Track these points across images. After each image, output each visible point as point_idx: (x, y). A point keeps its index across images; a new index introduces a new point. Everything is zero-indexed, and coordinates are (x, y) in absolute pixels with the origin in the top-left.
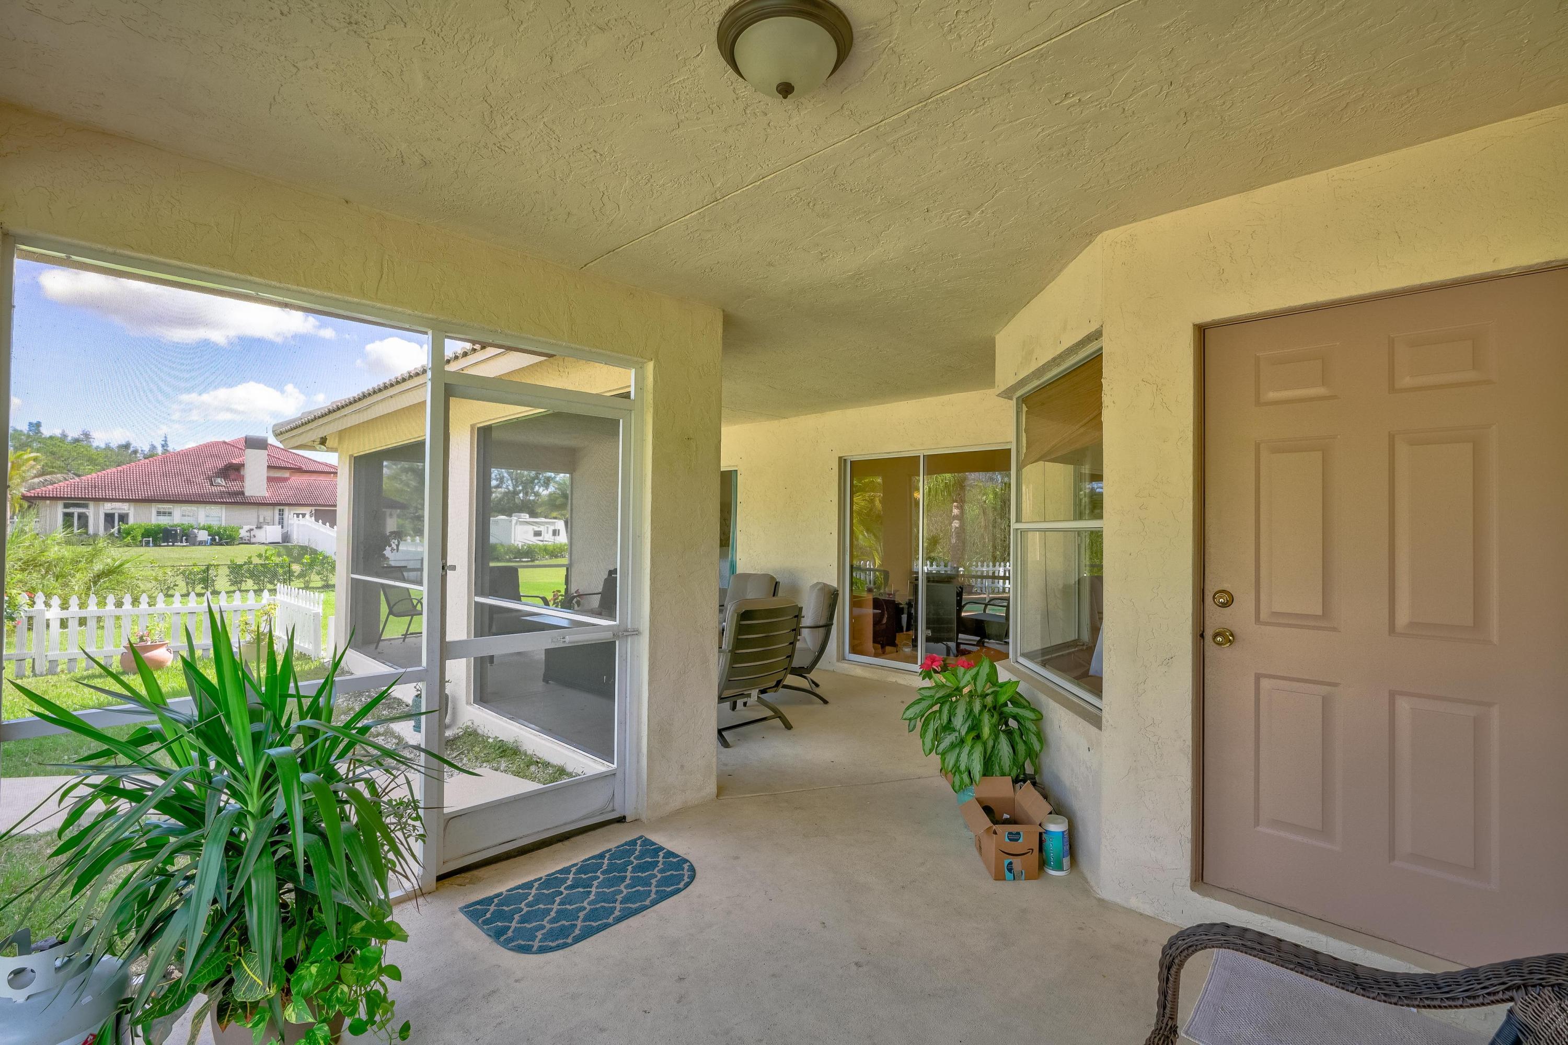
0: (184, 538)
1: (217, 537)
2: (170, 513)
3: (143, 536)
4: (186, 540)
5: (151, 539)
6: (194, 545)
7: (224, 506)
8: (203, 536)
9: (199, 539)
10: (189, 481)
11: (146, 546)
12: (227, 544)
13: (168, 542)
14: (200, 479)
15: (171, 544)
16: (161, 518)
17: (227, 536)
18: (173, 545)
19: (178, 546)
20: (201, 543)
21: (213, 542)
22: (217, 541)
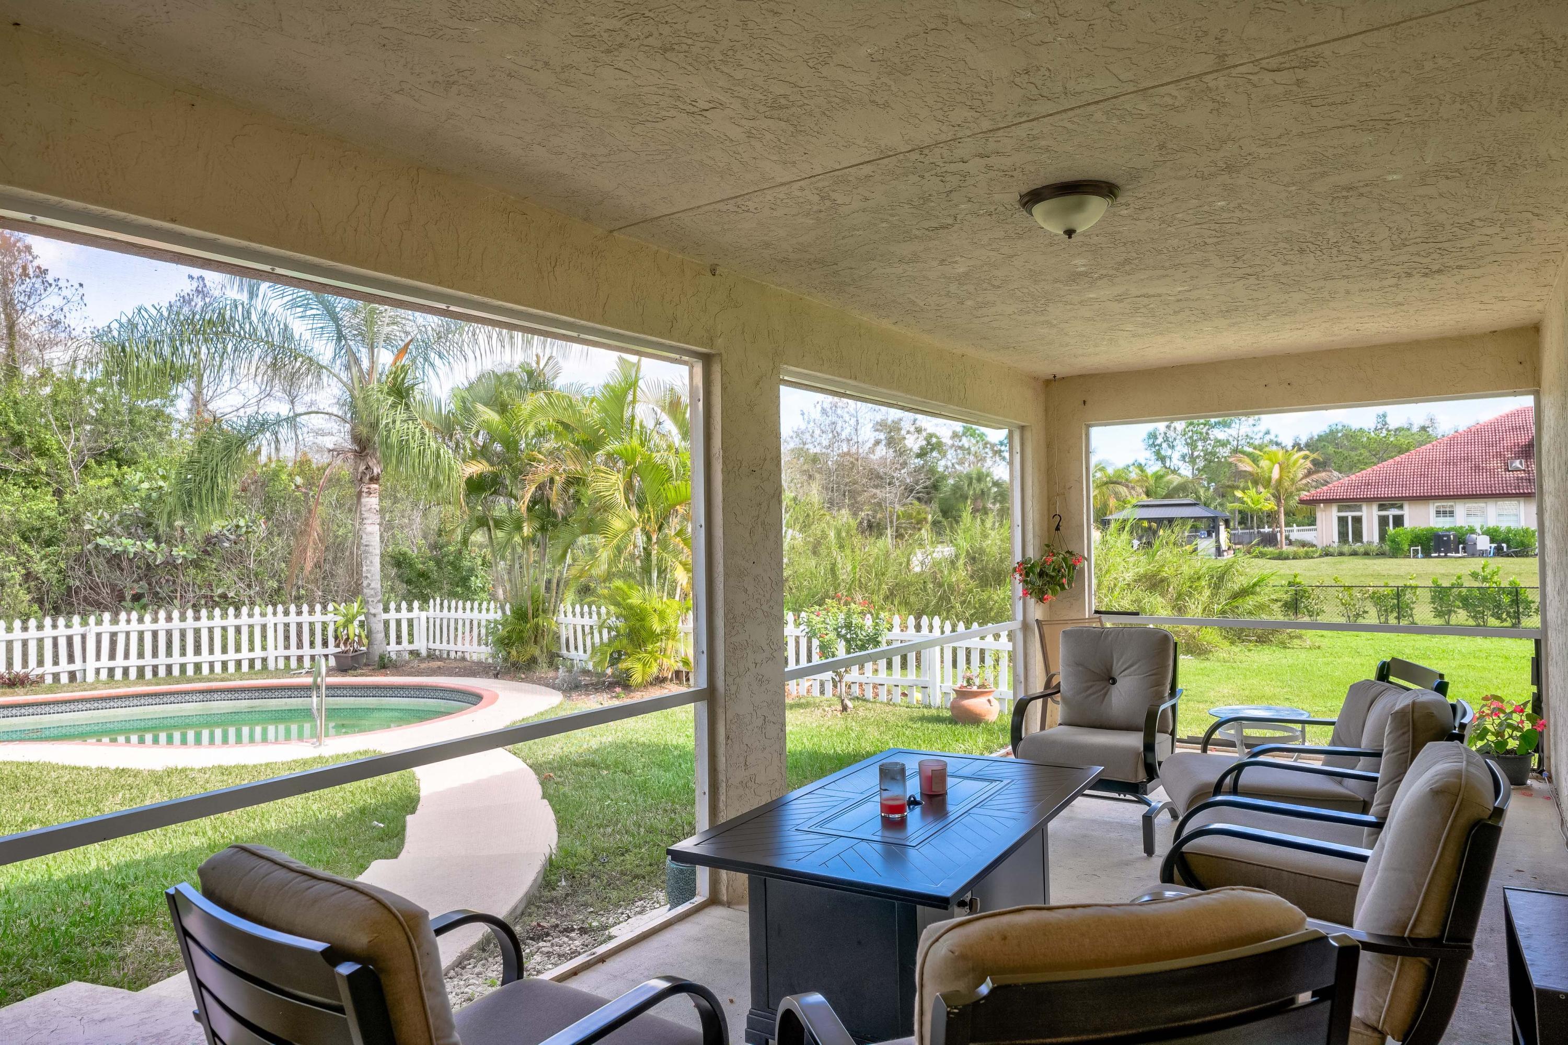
0: (1461, 546)
1: (1504, 545)
2: (1452, 513)
3: (1412, 543)
4: (1464, 548)
5: (1419, 548)
6: (1473, 555)
7: (1522, 500)
8: (1483, 543)
9: (1479, 547)
10: (1477, 468)
11: (1414, 557)
12: (1517, 555)
13: (1440, 552)
14: (1495, 464)
15: (1442, 554)
16: (1441, 519)
17: (1517, 543)
18: (1446, 556)
19: (1451, 557)
20: (1483, 554)
21: (1499, 552)
22: (1505, 550)
